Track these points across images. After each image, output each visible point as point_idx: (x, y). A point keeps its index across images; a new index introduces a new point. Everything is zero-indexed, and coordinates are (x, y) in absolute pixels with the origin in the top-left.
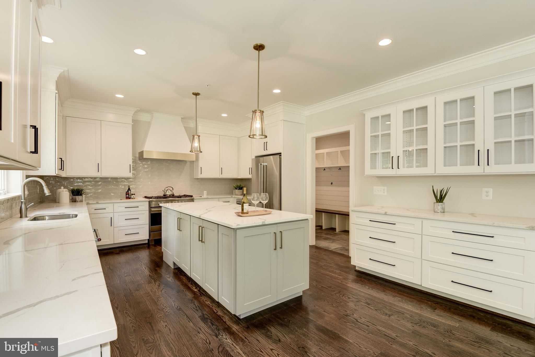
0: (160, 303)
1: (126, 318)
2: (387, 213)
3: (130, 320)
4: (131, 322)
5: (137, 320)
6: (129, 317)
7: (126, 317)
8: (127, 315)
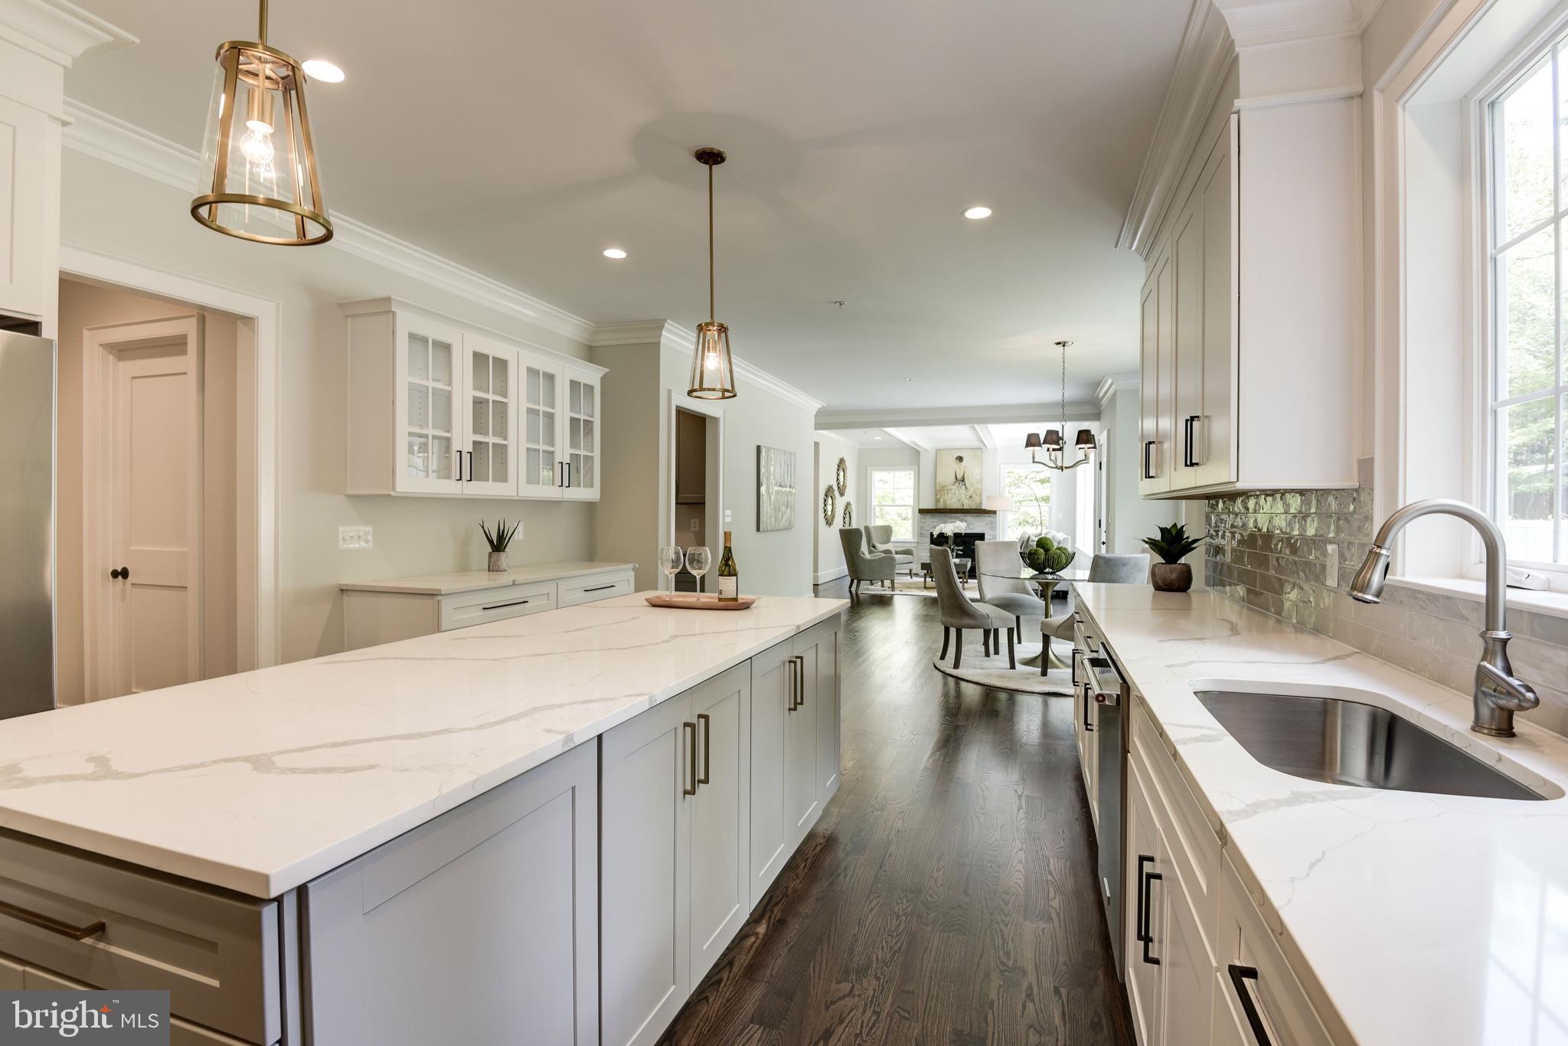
0: (899, 940)
1: (1013, 937)
2: (516, 582)
3: (1006, 925)
4: (1006, 916)
5: (990, 915)
6: (1006, 937)
7: (1012, 941)
8: (1009, 947)
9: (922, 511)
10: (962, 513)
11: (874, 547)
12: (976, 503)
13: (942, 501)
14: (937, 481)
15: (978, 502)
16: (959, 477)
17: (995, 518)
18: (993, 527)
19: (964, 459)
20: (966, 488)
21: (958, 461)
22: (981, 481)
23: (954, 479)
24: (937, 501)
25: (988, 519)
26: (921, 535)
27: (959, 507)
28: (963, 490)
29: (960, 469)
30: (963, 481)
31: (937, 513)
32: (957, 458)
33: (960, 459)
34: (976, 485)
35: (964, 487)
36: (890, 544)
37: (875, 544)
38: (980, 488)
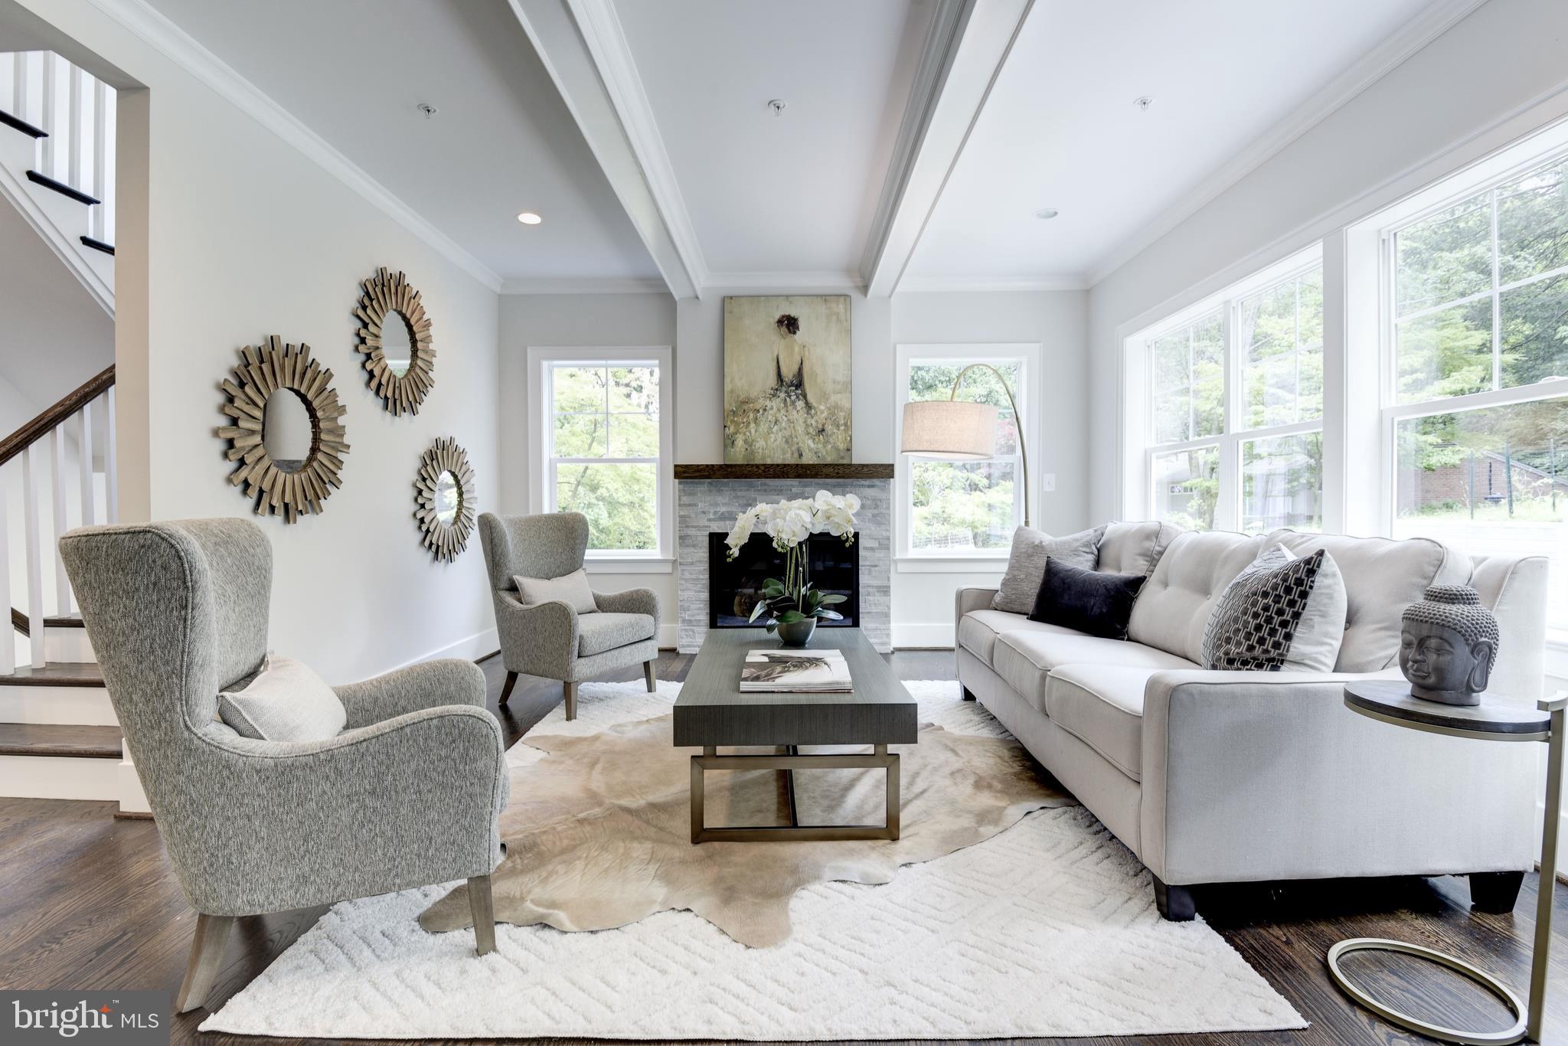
9: (684, 473)
10: (798, 476)
11: (513, 588)
12: (837, 449)
13: (740, 442)
14: (728, 387)
15: (842, 446)
16: (788, 373)
17: (885, 489)
18: (879, 513)
19: (801, 324)
20: (808, 406)
21: (784, 329)
22: (848, 386)
23: (772, 381)
24: (728, 442)
25: (872, 490)
26: (683, 539)
27: (790, 459)
28: (798, 413)
29: (789, 352)
30: (799, 385)
31: (726, 477)
32: (780, 322)
33: (790, 324)
34: (833, 398)
35: (800, 404)
36: (578, 576)
37: (517, 578)
38: (847, 405)
